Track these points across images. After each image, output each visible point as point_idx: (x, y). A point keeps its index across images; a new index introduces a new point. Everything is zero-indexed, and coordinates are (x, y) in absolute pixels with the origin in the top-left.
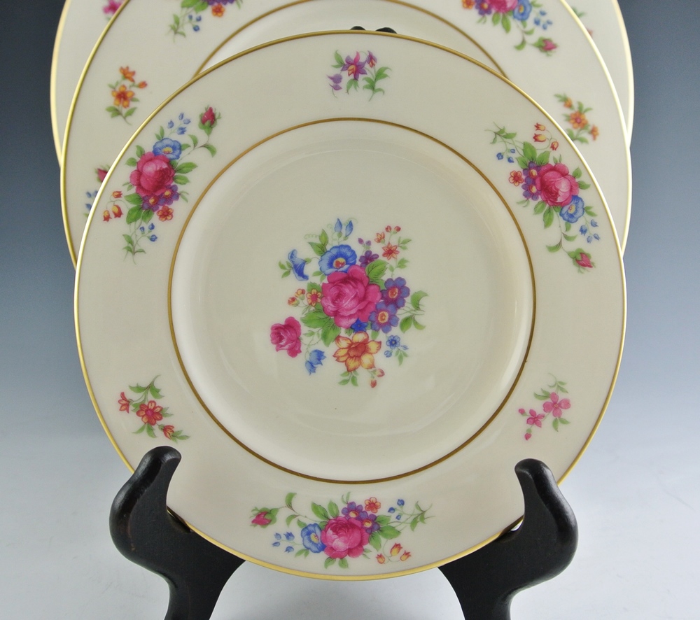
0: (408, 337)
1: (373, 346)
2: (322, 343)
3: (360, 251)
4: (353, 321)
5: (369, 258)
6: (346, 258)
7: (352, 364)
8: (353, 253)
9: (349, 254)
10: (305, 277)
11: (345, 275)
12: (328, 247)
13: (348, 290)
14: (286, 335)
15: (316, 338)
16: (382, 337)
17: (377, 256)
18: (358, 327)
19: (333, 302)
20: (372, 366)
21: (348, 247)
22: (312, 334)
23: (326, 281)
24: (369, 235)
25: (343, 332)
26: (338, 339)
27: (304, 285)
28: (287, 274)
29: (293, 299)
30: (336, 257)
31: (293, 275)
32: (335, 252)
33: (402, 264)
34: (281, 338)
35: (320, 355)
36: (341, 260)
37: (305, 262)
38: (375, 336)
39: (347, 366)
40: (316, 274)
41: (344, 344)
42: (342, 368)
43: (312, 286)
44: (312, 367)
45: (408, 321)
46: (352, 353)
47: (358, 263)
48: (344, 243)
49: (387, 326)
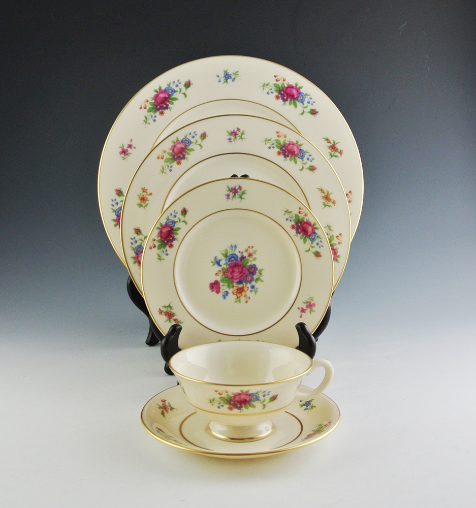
0: (258, 285)
1: (246, 289)
2: (228, 288)
3: (239, 255)
4: (238, 280)
5: (243, 258)
6: (235, 258)
7: (239, 295)
8: (237, 256)
9: (236, 257)
10: (221, 266)
11: (234, 264)
12: (228, 255)
13: (236, 270)
14: (215, 286)
15: (225, 287)
16: (249, 285)
17: (245, 257)
18: (240, 282)
19: (231, 274)
20: (246, 296)
21: (235, 254)
22: (224, 285)
23: (228, 267)
24: (242, 250)
25: (235, 284)
26: (233, 287)
27: (220, 268)
28: (214, 265)
29: (217, 274)
30: (231, 258)
31: (216, 265)
32: (230, 256)
33: (255, 259)
34: (213, 288)
35: (227, 293)
36: (233, 259)
37: (220, 260)
38: (246, 285)
39: (237, 296)
40: (225, 264)
41: (235, 288)
42: (235, 297)
43: (223, 269)
44: (224, 297)
45: (257, 279)
46: (238, 292)
47: (239, 260)
48: (234, 253)
49: (250, 282)
